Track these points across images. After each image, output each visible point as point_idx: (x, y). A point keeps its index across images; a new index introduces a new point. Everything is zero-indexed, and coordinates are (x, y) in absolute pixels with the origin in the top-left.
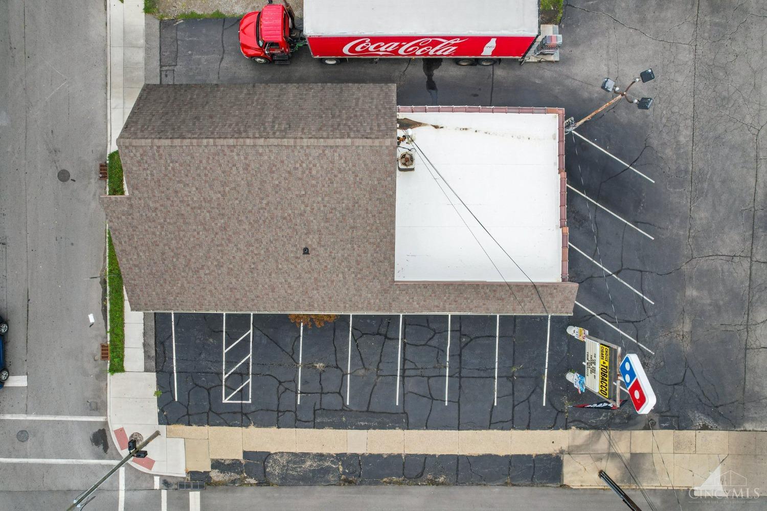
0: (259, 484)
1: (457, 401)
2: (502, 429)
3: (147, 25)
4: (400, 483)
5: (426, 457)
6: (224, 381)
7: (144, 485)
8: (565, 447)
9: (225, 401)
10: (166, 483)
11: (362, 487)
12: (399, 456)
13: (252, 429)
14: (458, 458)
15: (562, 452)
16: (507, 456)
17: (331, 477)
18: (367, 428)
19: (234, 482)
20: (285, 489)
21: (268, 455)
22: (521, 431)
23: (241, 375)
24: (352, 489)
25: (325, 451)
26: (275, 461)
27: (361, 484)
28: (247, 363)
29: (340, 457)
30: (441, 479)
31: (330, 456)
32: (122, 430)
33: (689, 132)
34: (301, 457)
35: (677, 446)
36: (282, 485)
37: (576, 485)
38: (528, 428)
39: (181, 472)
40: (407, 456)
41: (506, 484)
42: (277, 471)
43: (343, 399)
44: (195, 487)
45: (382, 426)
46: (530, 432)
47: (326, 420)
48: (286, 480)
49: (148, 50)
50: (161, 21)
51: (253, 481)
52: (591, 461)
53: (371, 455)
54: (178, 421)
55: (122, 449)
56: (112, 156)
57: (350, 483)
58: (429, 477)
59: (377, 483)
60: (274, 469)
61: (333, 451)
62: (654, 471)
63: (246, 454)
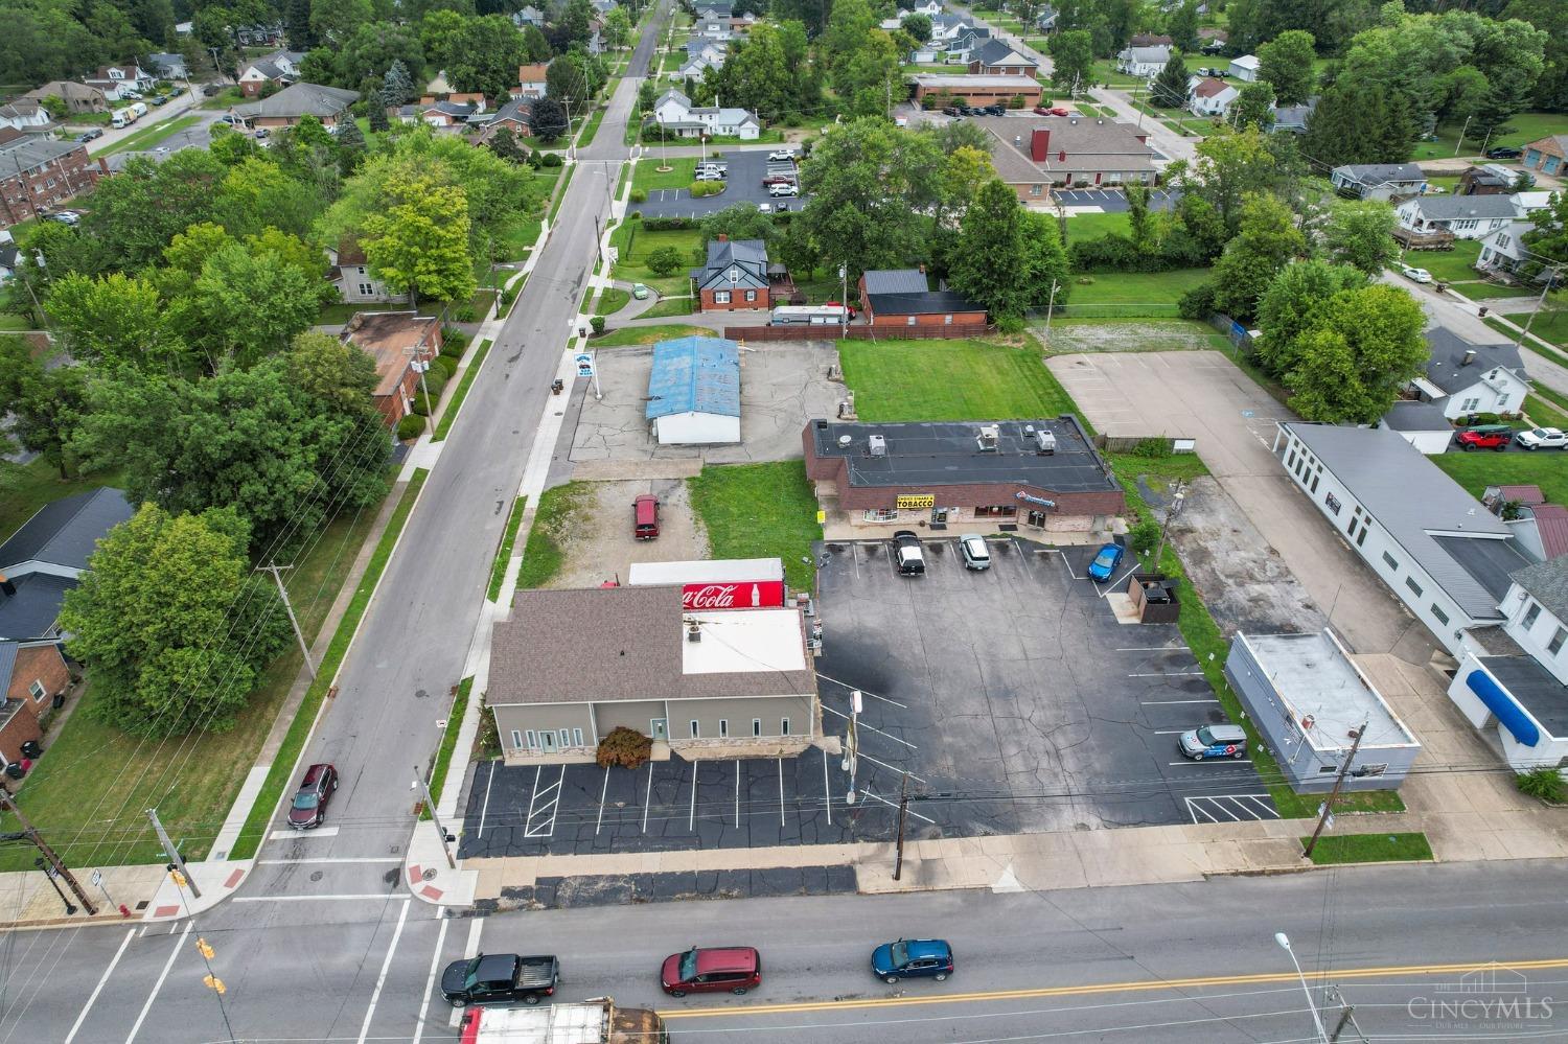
0: (549, 908)
1: (747, 823)
2: (792, 845)
4: (693, 899)
5: (718, 872)
6: (528, 820)
7: (427, 915)
8: (856, 858)
9: (526, 835)
10: (449, 913)
11: (653, 905)
12: (692, 873)
13: (549, 856)
14: (750, 872)
15: (854, 862)
16: (799, 868)
17: (622, 897)
18: (662, 850)
19: (521, 908)
20: (575, 911)
21: (561, 879)
22: (811, 846)
23: (547, 815)
24: (644, 907)
25: (618, 872)
26: (567, 885)
27: (653, 901)
29: (632, 877)
30: (735, 893)
31: (623, 876)
32: (417, 868)
34: (592, 880)
35: (965, 851)
36: (572, 907)
37: (871, 890)
38: (817, 843)
39: (468, 901)
40: (700, 872)
41: (801, 894)
42: (569, 892)
43: (641, 828)
44: (479, 915)
45: (676, 848)
46: (819, 846)
47: (622, 845)
48: (576, 902)
51: (541, 906)
52: (883, 868)
53: (664, 874)
54: (476, 855)
55: (413, 882)
56: (464, 681)
57: (642, 901)
58: (723, 891)
59: (669, 900)
60: (565, 892)
61: (627, 872)
62: (948, 873)
63: (539, 881)
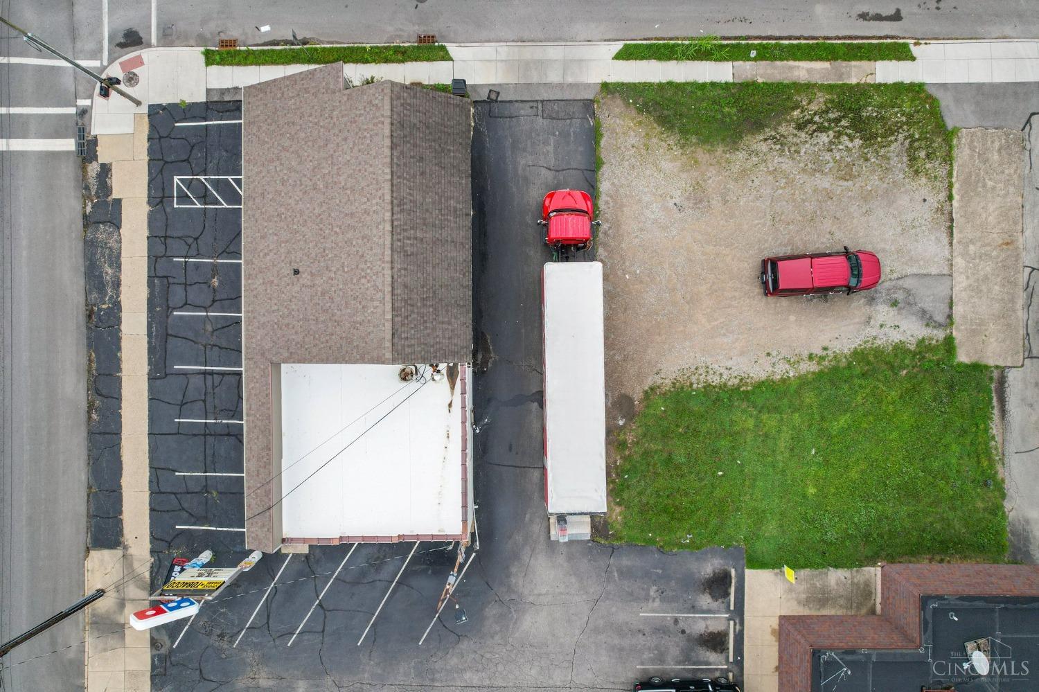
0: (85, 216)
1: (179, 431)
2: (151, 482)
3: (588, 85)
4: (89, 371)
5: (119, 399)
6: (198, 177)
7: (80, 88)
8: (131, 551)
9: (176, 179)
10: (84, 112)
11: (84, 330)
12: (120, 370)
13: (146, 209)
14: (118, 434)
15: (125, 548)
16: (120, 487)
17: (94, 295)
18: (149, 335)
19: (87, 188)
20: (81, 245)
21: (118, 227)
22: (148, 502)
23: (205, 197)
24: (82, 319)
25: (123, 289)
26: (111, 234)
27: (88, 328)
28: (217, 202)
29: (117, 306)
30: (95, 416)
31: (118, 295)
32: (142, 63)
33: (475, 682)
34: (117, 264)
35: (133, 675)
36: (85, 242)
37: (89, 564)
38: (152, 510)
39: (96, 130)
40: (119, 380)
41: (90, 487)
42: (101, 237)
43: (180, 308)
44: (80, 145)
45: (151, 350)
46: (148, 511)
47: (157, 290)
48: (90, 246)
49: (561, 86)
50: (592, 101)
51: (89, 209)
52: (115, 580)
53: (119, 339)
54: (153, 126)
55: (121, 64)
56: (443, 48)
57: (89, 316)
58: (97, 403)
59: (89, 346)
60: (102, 233)
61: (124, 299)
62: (105, 650)
63: (118, 202)
